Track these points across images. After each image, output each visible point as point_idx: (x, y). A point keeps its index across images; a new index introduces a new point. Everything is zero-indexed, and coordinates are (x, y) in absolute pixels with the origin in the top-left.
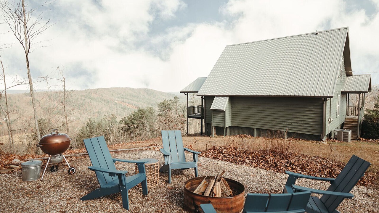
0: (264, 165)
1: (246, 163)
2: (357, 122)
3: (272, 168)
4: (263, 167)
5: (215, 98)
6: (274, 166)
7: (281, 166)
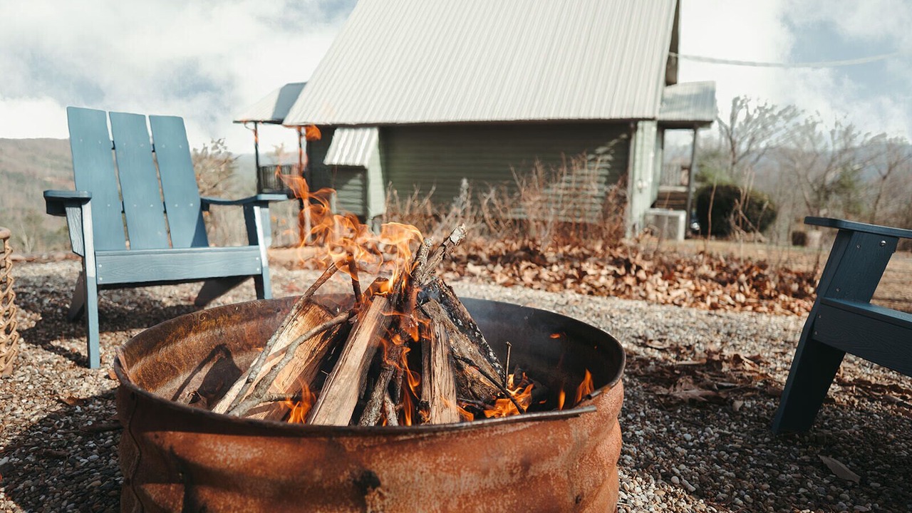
0: (537, 278)
1: (473, 275)
2: (686, 199)
3: (569, 281)
4: (537, 285)
5: (337, 132)
6: (572, 277)
7: (600, 275)
